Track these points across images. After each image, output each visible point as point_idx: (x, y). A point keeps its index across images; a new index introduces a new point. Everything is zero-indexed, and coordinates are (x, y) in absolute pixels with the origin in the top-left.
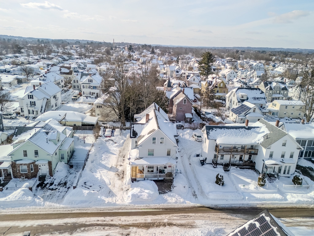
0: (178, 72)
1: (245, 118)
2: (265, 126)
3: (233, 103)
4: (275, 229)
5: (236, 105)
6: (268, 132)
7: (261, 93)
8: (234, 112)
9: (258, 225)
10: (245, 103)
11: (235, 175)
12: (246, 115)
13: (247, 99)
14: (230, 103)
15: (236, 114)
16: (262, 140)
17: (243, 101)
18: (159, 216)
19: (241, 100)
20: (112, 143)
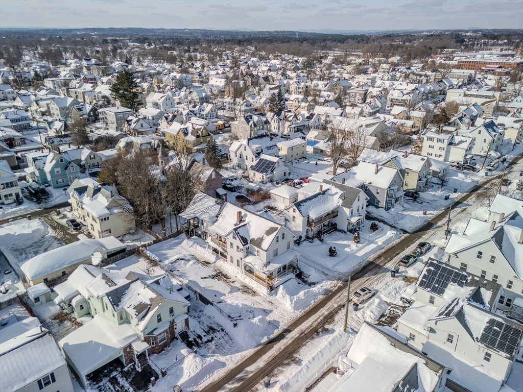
0: (82, 110)
1: (272, 175)
2: (333, 186)
3: (245, 159)
4: (444, 265)
5: (253, 161)
6: (342, 192)
7: (271, 140)
8: (258, 171)
9: (432, 268)
10: (263, 156)
11: (332, 242)
12: (272, 172)
13: (262, 151)
14: (240, 159)
15: (262, 172)
16: (341, 201)
17: (259, 154)
18: (327, 305)
19: (257, 153)
20: (184, 262)
